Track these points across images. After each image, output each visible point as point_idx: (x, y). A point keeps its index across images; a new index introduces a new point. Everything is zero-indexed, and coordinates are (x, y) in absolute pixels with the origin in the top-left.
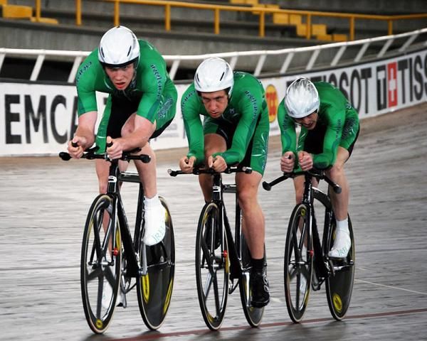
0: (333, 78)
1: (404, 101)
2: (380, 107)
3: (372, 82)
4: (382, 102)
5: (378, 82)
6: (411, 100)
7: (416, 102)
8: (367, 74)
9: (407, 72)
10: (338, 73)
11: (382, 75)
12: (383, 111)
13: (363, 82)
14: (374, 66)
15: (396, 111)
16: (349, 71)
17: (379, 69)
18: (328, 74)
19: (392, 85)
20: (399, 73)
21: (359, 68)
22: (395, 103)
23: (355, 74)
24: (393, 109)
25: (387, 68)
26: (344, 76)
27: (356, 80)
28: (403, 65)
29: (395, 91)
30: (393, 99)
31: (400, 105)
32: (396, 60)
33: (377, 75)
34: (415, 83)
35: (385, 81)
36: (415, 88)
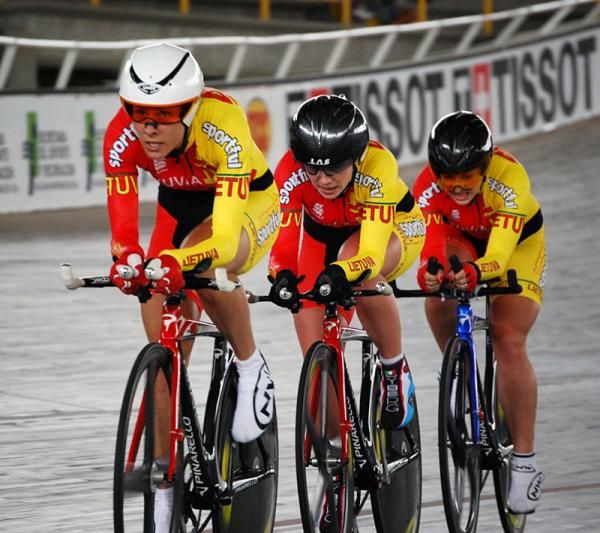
0: (373, 88)
1: (503, 129)
5: (457, 97)
6: (516, 126)
7: (524, 131)
8: (435, 81)
9: (508, 79)
10: (382, 81)
11: (463, 84)
13: (428, 96)
14: (447, 69)
16: (403, 77)
17: (458, 74)
18: (363, 81)
19: (481, 102)
20: (494, 82)
21: (421, 73)
23: (414, 82)
25: (472, 73)
27: (415, 94)
28: (500, 68)
31: (496, 137)
32: (487, 60)
33: (454, 85)
34: (523, 99)
35: (468, 95)
36: (523, 108)
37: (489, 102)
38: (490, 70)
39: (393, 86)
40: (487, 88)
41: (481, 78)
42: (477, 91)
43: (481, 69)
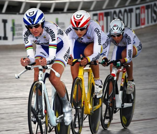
0: (115, 12)
1: (148, 23)
2: (137, 25)
3: (133, 15)
4: (138, 23)
5: (136, 15)
6: (152, 22)
7: (153, 23)
8: (131, 11)
9: (150, 10)
10: (117, 10)
11: (138, 11)
12: (139, 27)
13: (129, 14)
14: (134, 7)
15: (145, 28)
16: (123, 10)
17: (137, 9)
18: (112, 11)
19: (143, 16)
20: (146, 11)
21: (127, 8)
22: (144, 24)
23: (125, 11)
24: (143, 26)
25: (140, 8)
27: (126, 14)
28: (148, 7)
29: (144, 19)
30: (143, 22)
31: (146, 25)
32: (145, 5)
33: (136, 12)
34: (154, 15)
35: (139, 14)
36: (154, 17)
37: (145, 16)
38: (145, 8)
39: (120, 12)
40: (144, 12)
41: (143, 10)
42: (141, 13)
43: (143, 7)
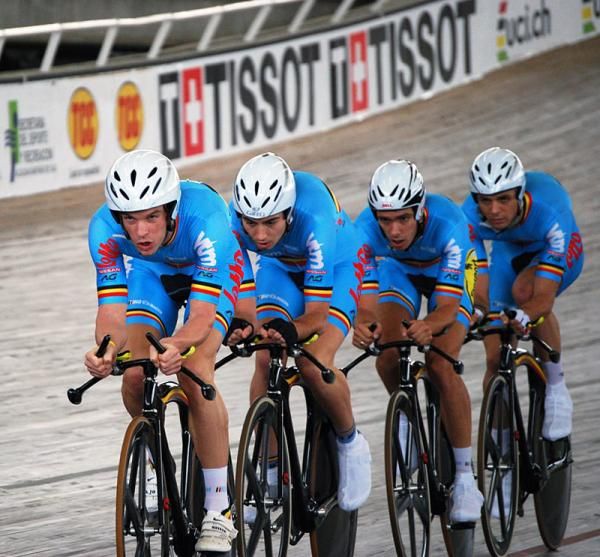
0: (247, 64)
1: (380, 101)
2: (336, 113)
3: (322, 69)
4: (340, 103)
5: (333, 68)
6: (394, 97)
7: (402, 100)
8: (311, 54)
9: (385, 47)
10: (257, 56)
11: (339, 55)
12: (343, 121)
13: (304, 69)
14: (323, 40)
15: (366, 121)
16: (278, 51)
17: (334, 45)
18: (238, 58)
19: (357, 73)
20: (371, 51)
21: (296, 45)
22: (363, 105)
23: (289, 55)
24: (360, 116)
25: (349, 42)
26: (268, 61)
27: (290, 67)
28: (377, 36)
29: (365, 84)
30: (360, 97)
31: (373, 108)
32: (365, 27)
33: (331, 57)
34: (401, 66)
35: (345, 65)
36: (401, 75)
37: (366, 71)
38: (367, 39)
40: (364, 58)
41: (358, 47)
42: (354, 61)
43: (359, 37)
